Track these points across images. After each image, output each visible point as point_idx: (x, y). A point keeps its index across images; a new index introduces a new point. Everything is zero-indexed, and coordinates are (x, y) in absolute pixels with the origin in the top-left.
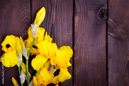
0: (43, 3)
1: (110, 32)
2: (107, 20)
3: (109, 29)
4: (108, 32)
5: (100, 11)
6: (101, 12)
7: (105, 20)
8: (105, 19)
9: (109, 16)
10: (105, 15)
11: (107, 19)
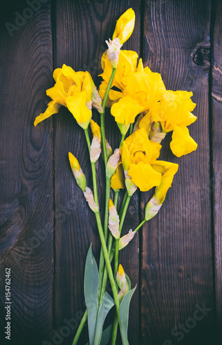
0: (78, 34)
1: (217, 94)
2: (210, 69)
3: (214, 88)
4: (213, 95)
5: (195, 50)
6: (198, 52)
7: (206, 69)
8: (206, 67)
9: (214, 61)
10: (206, 59)
11: (211, 67)
